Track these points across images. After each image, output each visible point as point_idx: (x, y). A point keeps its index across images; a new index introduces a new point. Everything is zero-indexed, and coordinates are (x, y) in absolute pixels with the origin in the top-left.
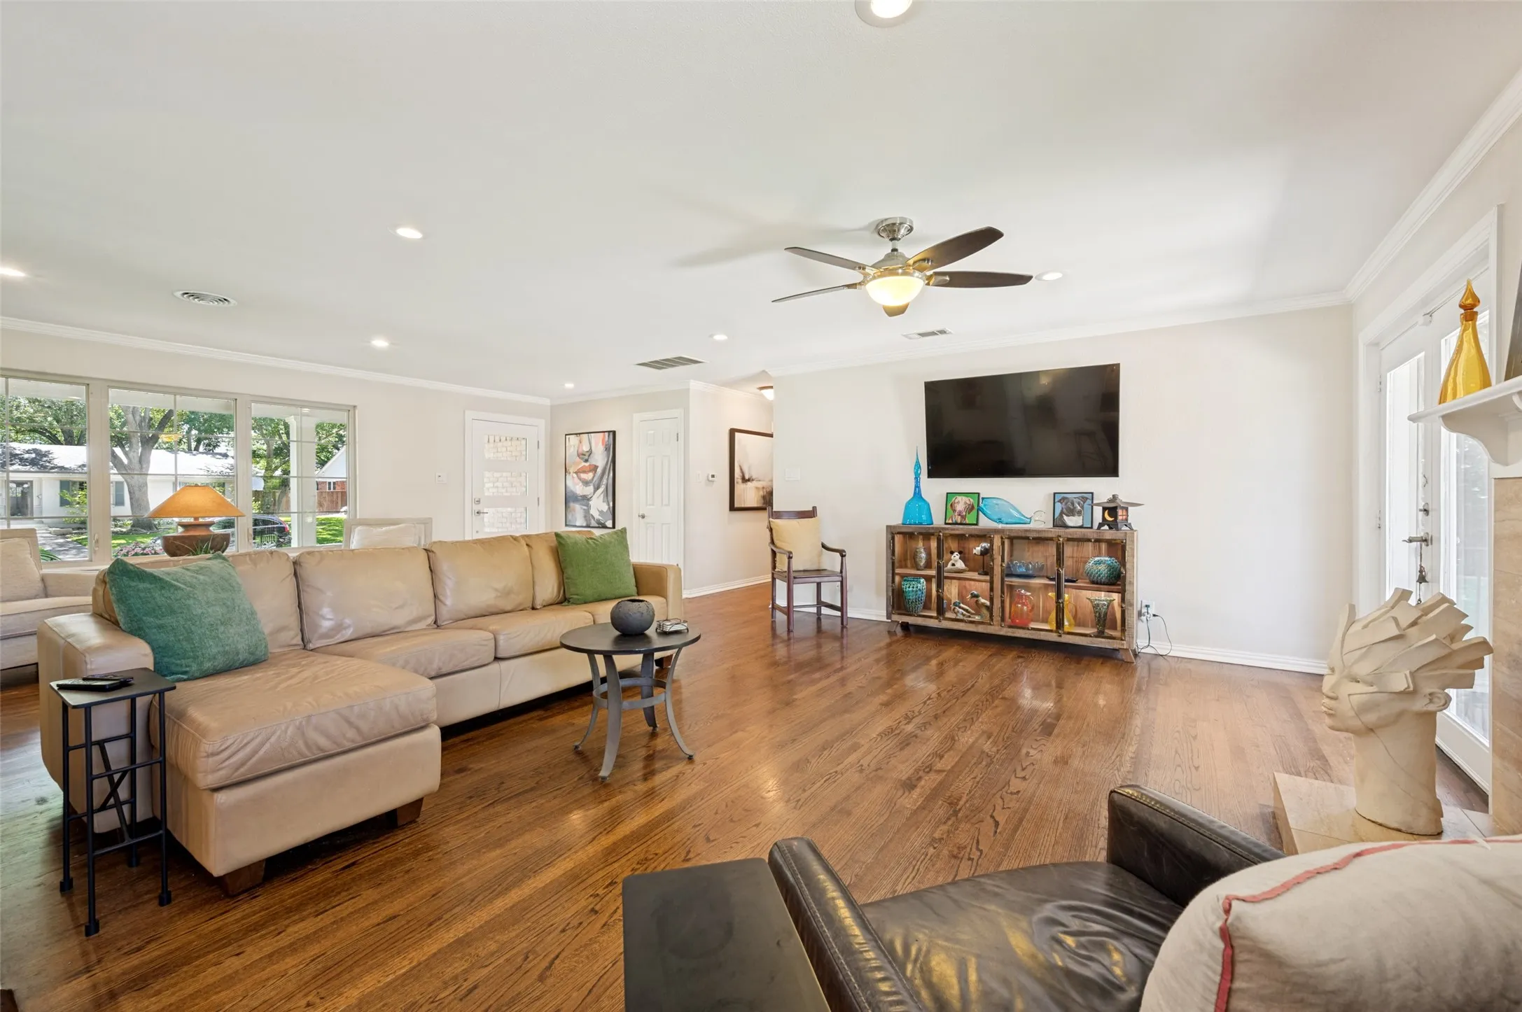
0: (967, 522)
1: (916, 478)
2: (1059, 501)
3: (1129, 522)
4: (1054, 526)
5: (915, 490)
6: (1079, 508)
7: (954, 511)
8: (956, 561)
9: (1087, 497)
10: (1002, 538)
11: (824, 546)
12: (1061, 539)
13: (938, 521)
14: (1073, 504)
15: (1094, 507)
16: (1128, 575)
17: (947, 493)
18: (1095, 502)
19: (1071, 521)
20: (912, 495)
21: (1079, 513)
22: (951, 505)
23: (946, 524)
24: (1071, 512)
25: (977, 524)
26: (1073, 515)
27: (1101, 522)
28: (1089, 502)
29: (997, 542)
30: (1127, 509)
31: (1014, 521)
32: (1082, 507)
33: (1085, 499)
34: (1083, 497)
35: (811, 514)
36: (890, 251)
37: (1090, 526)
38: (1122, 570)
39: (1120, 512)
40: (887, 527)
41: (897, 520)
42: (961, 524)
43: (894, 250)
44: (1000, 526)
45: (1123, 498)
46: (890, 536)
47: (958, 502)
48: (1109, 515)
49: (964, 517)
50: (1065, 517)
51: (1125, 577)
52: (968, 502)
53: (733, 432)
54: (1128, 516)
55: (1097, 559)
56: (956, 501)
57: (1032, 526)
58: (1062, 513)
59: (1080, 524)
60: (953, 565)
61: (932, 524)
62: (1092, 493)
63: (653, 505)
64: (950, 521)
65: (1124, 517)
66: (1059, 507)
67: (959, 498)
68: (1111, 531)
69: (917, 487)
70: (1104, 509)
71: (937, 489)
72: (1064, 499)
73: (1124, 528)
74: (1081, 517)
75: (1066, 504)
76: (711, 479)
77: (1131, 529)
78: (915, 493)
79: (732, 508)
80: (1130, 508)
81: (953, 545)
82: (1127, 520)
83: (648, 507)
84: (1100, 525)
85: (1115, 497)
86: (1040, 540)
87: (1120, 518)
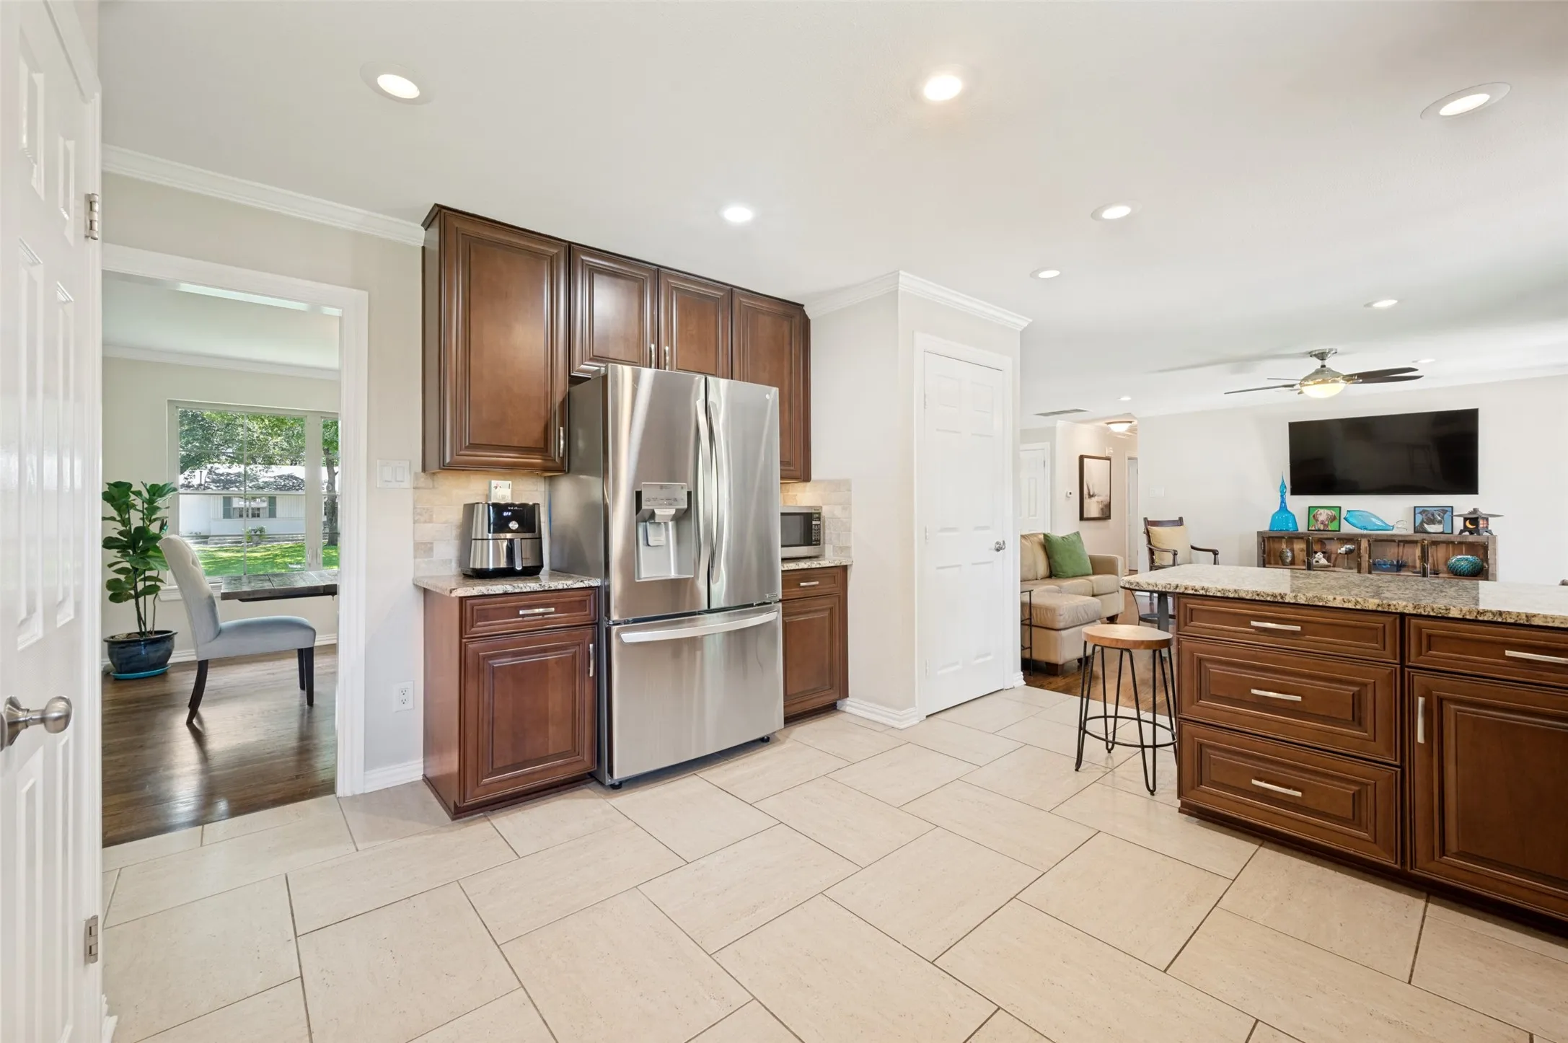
0: (1330, 529)
1: (1282, 496)
2: (1420, 513)
3: (1489, 529)
4: (1415, 532)
5: (1281, 504)
6: (1439, 518)
7: (1317, 520)
8: (1320, 559)
9: (1447, 511)
10: (1369, 541)
11: (1193, 548)
12: (1426, 542)
13: (1302, 528)
14: (1433, 515)
15: (1454, 517)
16: (1490, 569)
17: (1309, 507)
18: (1454, 514)
19: (1430, 528)
20: (1278, 509)
21: (1440, 522)
22: (1314, 516)
23: (1308, 530)
24: (1432, 521)
25: (1339, 531)
26: (1434, 524)
27: (1462, 528)
28: (1449, 513)
29: (1364, 544)
30: (1487, 519)
31: (1376, 528)
32: (1443, 518)
33: (1445, 512)
34: (1443, 510)
35: (1180, 522)
36: (1320, 367)
37: (1450, 532)
38: (1485, 564)
39: (1481, 522)
40: (1258, 532)
41: (1265, 527)
42: (1325, 531)
43: (1323, 366)
44: (1365, 532)
45: (1484, 510)
46: (1261, 540)
47: (1321, 514)
48: (1471, 523)
49: (1327, 526)
50: (1426, 526)
51: (1487, 571)
52: (1330, 513)
53: (1082, 458)
54: (1488, 524)
55: (1459, 557)
56: (1319, 513)
57: (1395, 532)
58: (1422, 522)
59: (1441, 530)
60: (1317, 562)
61: (1298, 530)
62: (1452, 507)
63: (1035, 516)
64: (1313, 529)
65: (1485, 525)
66: (1419, 518)
67: (1321, 511)
68: (1472, 536)
69: (1283, 501)
70: (1465, 519)
71: (1300, 505)
72: (1424, 511)
73: (1485, 534)
74: (1442, 526)
75: (1426, 515)
76: (1069, 495)
77: (1492, 534)
78: (1280, 507)
79: (1082, 518)
80: (1490, 519)
81: (1316, 547)
82: (1487, 527)
83: (1030, 518)
84: (1462, 532)
85: (1475, 511)
86: (1405, 542)
87: (1481, 526)
